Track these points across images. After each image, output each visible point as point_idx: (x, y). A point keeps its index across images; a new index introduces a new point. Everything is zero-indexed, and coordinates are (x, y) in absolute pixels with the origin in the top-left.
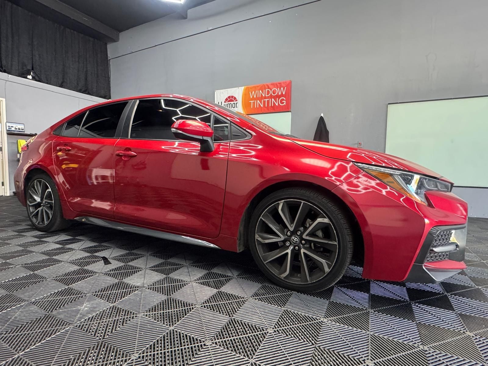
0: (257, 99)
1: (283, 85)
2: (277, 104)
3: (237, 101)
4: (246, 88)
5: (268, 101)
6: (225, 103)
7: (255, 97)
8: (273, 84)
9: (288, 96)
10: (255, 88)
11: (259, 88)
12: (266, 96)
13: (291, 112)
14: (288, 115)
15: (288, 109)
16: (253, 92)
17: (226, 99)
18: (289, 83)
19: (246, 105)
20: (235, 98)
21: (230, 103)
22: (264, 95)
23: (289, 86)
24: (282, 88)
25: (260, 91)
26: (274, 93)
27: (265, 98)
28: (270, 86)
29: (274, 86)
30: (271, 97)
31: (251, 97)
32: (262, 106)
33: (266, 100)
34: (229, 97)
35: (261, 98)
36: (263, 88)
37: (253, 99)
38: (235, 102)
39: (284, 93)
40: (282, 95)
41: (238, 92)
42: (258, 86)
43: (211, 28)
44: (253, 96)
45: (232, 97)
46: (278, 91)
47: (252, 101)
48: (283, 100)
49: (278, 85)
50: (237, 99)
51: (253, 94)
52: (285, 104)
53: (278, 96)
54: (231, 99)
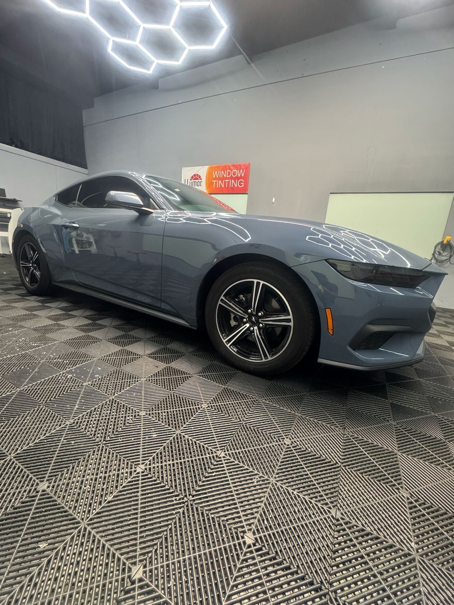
0: (219, 179)
1: (243, 167)
2: (236, 186)
3: (201, 179)
4: (210, 167)
5: (229, 182)
6: (191, 181)
7: (217, 177)
8: (234, 166)
9: (246, 178)
10: (218, 168)
11: (221, 168)
12: (227, 176)
13: (247, 194)
14: (244, 197)
15: (245, 191)
16: (216, 172)
17: (192, 177)
18: (248, 166)
19: (209, 184)
20: (200, 177)
21: (195, 181)
22: (225, 176)
23: (247, 168)
24: (241, 170)
25: (222, 172)
26: (234, 175)
27: (226, 178)
28: (232, 168)
29: (235, 168)
30: (232, 178)
31: (214, 177)
32: (223, 186)
33: (227, 181)
34: (195, 175)
35: (222, 179)
36: (224, 168)
37: (216, 179)
38: (200, 181)
39: (243, 176)
40: (241, 177)
41: (203, 171)
42: (221, 167)
43: (180, 102)
44: (216, 176)
45: (198, 175)
46: (239, 173)
47: (214, 181)
48: (241, 182)
49: (238, 166)
50: (202, 177)
51: (216, 174)
52: (243, 186)
53: (238, 178)
54: (196, 177)
